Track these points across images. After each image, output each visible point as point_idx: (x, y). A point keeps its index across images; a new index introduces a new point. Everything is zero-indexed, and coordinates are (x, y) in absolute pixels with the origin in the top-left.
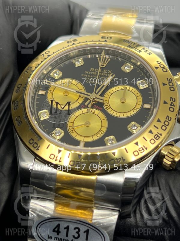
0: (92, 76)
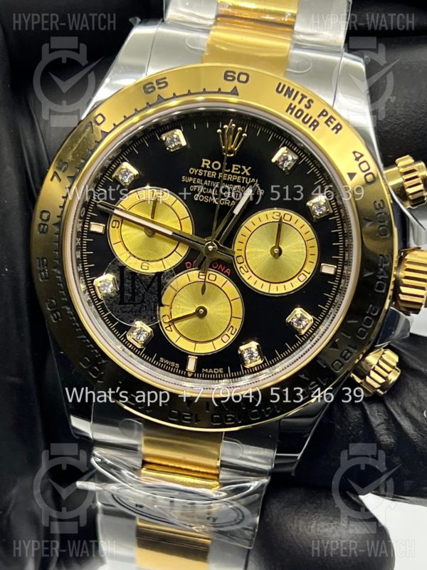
0: (206, 183)
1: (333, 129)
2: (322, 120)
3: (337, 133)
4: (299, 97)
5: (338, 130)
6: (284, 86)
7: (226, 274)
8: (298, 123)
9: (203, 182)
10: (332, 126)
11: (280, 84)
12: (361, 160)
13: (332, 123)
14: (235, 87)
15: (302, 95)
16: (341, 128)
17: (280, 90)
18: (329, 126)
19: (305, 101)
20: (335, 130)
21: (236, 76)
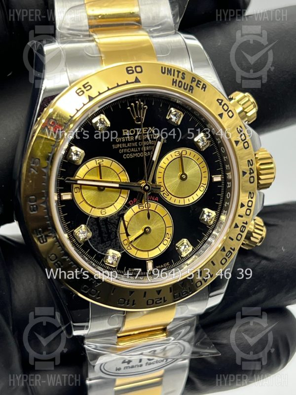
0: (128, 145)
1: (202, 89)
2: (194, 84)
3: (204, 90)
4: (176, 73)
5: (205, 88)
6: (165, 68)
7: (156, 201)
8: (181, 91)
9: (127, 145)
10: (201, 86)
11: (162, 67)
12: (223, 104)
13: (200, 85)
14: (136, 78)
15: (177, 71)
16: (206, 87)
17: (163, 71)
18: (199, 87)
19: (180, 74)
20: (203, 89)
21: (134, 69)
